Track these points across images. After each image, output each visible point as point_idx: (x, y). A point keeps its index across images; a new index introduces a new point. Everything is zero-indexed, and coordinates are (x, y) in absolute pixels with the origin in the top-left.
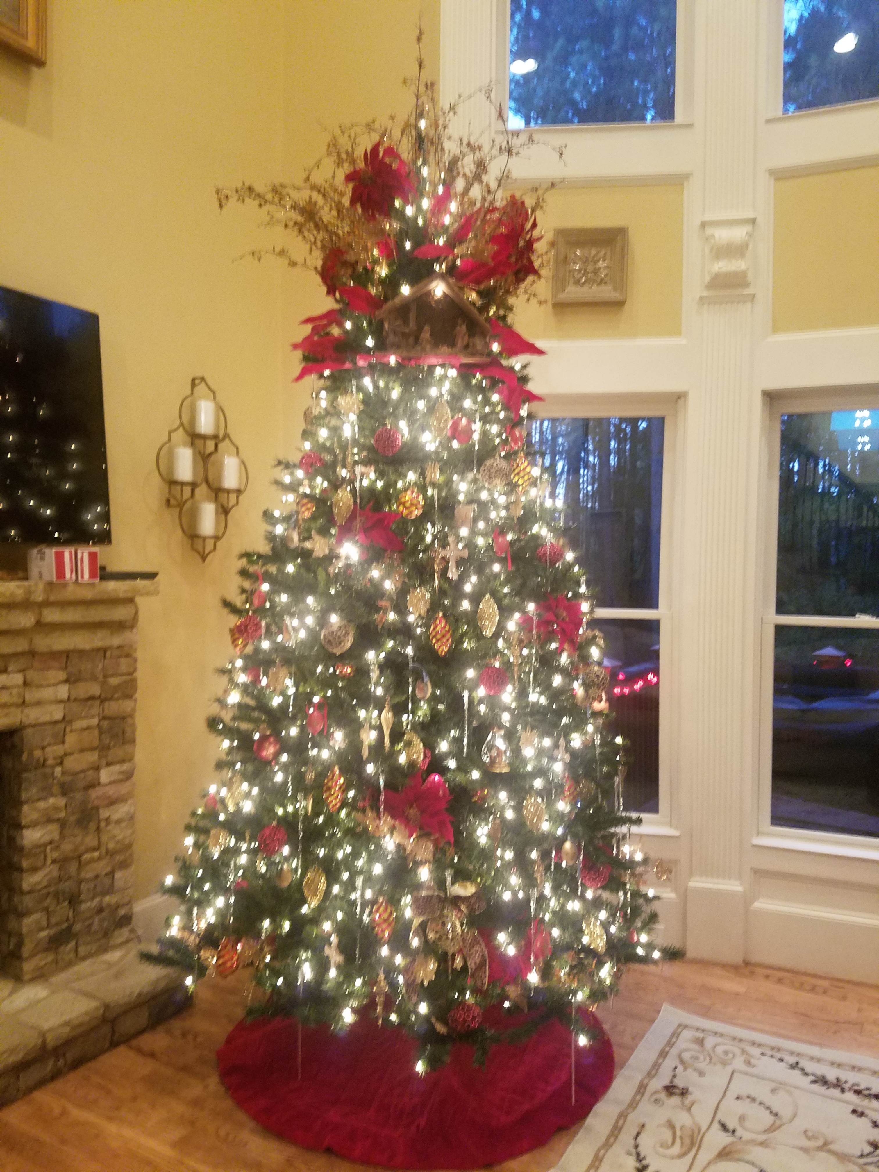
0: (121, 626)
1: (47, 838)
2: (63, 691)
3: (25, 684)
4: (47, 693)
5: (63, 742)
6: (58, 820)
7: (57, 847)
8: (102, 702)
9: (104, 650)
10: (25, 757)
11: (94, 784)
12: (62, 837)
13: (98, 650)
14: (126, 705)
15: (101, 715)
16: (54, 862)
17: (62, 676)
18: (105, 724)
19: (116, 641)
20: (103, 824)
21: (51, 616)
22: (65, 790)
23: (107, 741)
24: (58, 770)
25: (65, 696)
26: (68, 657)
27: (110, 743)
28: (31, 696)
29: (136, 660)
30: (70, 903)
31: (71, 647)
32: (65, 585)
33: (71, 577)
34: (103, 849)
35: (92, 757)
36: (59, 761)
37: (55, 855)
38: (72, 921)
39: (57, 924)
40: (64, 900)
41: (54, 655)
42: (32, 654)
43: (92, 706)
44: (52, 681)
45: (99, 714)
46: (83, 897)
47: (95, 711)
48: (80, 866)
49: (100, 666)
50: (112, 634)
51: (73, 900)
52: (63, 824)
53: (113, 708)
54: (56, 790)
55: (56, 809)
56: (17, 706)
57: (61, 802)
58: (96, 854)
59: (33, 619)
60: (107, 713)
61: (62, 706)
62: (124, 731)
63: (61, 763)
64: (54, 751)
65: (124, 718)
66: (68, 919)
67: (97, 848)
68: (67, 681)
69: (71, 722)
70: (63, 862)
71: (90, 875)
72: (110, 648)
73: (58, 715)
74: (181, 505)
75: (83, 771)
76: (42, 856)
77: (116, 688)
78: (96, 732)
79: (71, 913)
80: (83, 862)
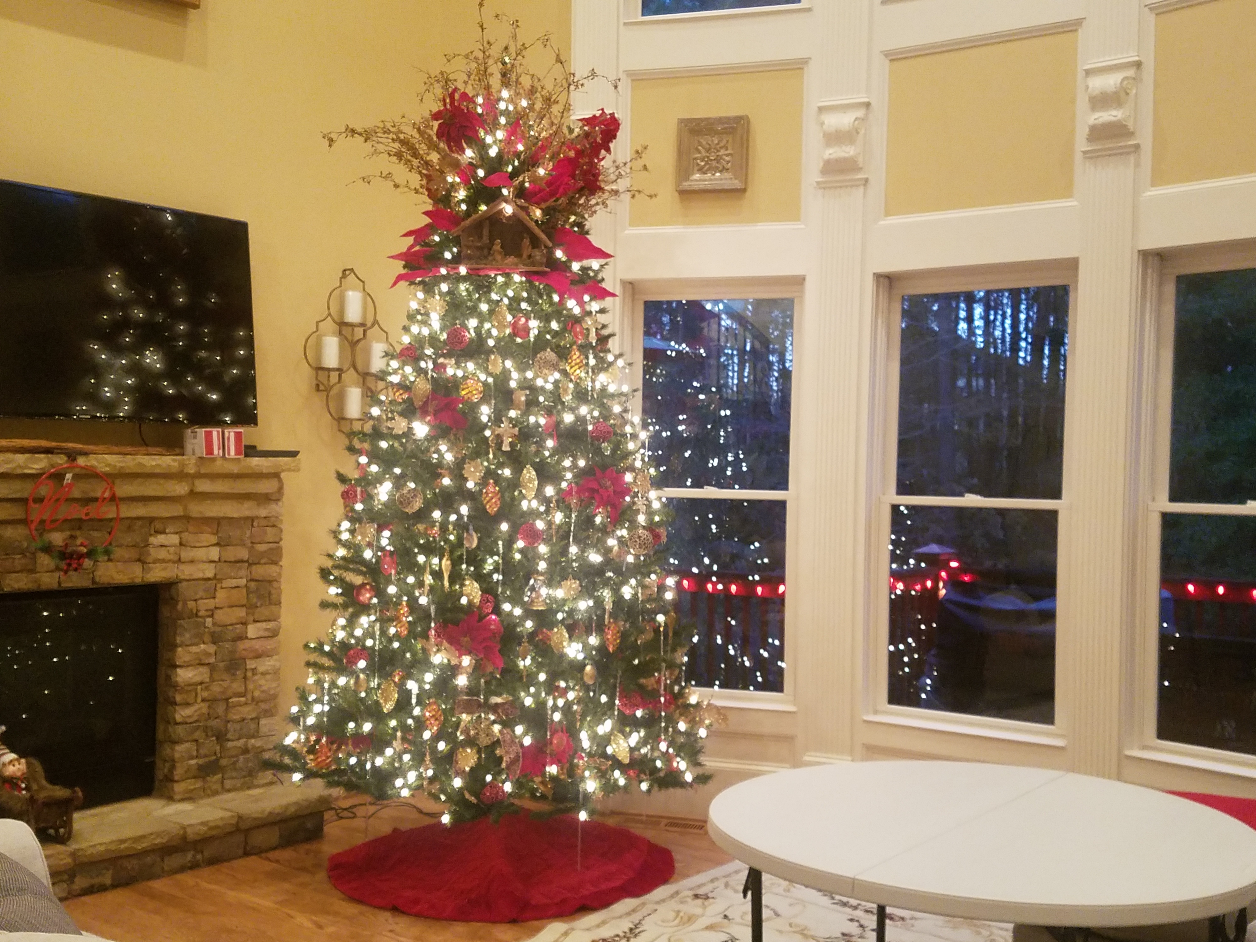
0: (266, 499)
1: (198, 679)
2: (215, 553)
3: (181, 544)
4: (200, 554)
5: (214, 598)
6: (209, 664)
7: (207, 689)
8: (250, 565)
9: (252, 519)
10: (180, 606)
11: (242, 637)
12: (212, 680)
13: (246, 518)
14: (272, 570)
15: (249, 578)
16: (203, 700)
17: (214, 539)
18: (253, 585)
19: (263, 512)
20: (249, 674)
21: (203, 486)
22: (215, 639)
23: (255, 600)
24: (209, 620)
25: (216, 558)
26: (219, 525)
27: (257, 603)
28: (186, 554)
29: (282, 531)
30: (217, 739)
31: (221, 515)
32: (214, 460)
33: (219, 454)
34: (249, 697)
35: (241, 613)
36: (210, 613)
37: (205, 694)
38: (219, 755)
39: (206, 756)
40: (212, 736)
41: (207, 521)
42: (187, 518)
43: (240, 569)
44: (205, 544)
45: (247, 576)
46: (229, 736)
47: (243, 572)
48: (228, 708)
49: (248, 533)
50: (258, 505)
51: (221, 737)
52: (212, 668)
53: (260, 571)
54: (207, 638)
55: (208, 655)
56: (174, 562)
57: (212, 649)
58: (243, 699)
59: (186, 488)
60: (255, 576)
61: (213, 565)
62: (270, 594)
63: (212, 616)
64: (205, 605)
65: (270, 582)
66: (215, 753)
67: (244, 696)
68: (217, 544)
69: (220, 580)
70: (211, 701)
71: (237, 717)
72: (257, 517)
73: (210, 574)
74: (328, 390)
75: (232, 625)
76: (194, 694)
77: (263, 554)
78: (244, 590)
79: (218, 748)
80: (230, 705)
